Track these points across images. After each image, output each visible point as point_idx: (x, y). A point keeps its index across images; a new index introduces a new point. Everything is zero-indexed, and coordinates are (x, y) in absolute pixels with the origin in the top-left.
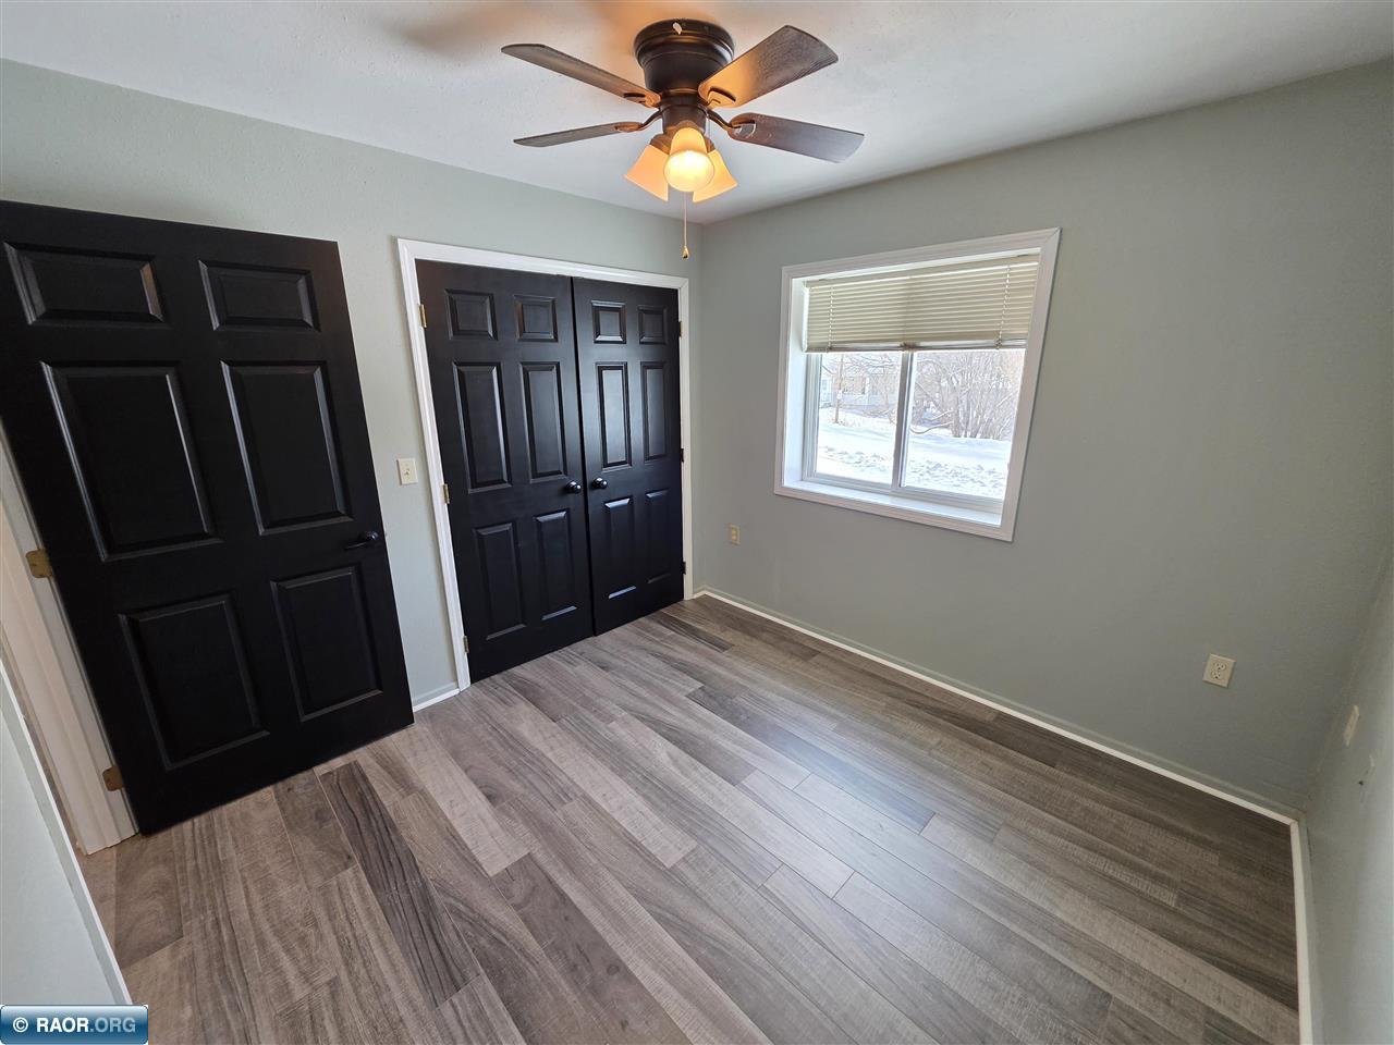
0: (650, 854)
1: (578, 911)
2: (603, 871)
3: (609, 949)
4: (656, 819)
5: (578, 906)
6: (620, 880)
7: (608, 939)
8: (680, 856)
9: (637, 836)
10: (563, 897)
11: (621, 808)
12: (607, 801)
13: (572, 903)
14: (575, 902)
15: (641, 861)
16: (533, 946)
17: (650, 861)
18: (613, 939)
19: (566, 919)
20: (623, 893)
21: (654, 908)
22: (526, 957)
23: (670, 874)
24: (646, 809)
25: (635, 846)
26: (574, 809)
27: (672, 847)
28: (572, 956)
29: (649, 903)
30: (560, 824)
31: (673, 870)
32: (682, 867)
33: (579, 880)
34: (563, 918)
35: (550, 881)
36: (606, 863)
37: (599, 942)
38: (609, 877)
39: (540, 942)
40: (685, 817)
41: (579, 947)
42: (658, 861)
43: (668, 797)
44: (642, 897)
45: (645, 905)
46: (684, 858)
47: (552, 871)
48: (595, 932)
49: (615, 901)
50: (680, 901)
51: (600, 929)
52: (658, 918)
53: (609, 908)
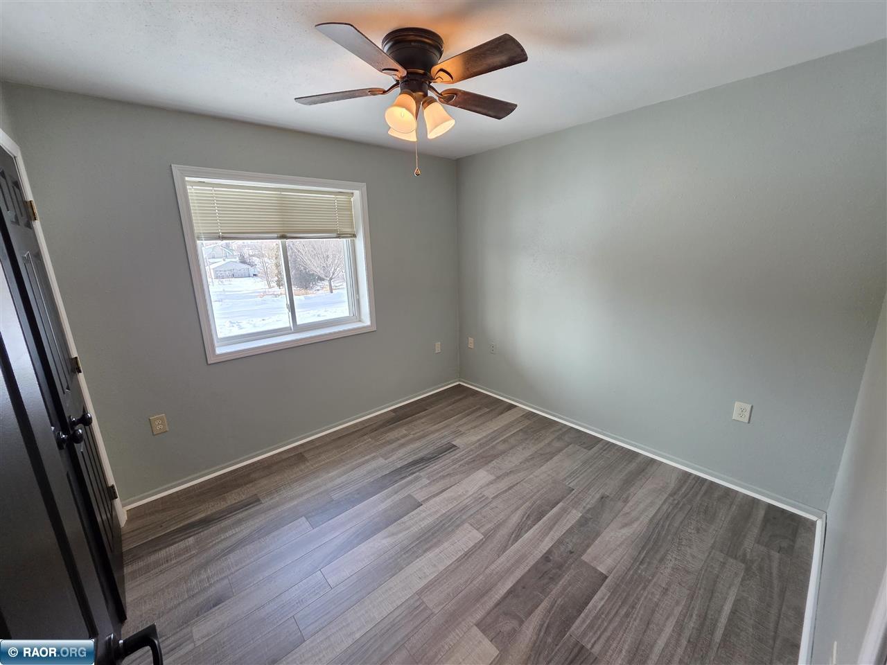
0: (474, 546)
1: (518, 582)
2: (488, 571)
3: (537, 563)
4: (446, 544)
5: (514, 582)
6: (495, 561)
7: (532, 563)
8: (475, 531)
9: (460, 554)
10: (510, 592)
11: (435, 566)
12: (428, 576)
13: (514, 586)
14: (511, 585)
15: (480, 550)
16: (545, 604)
17: (479, 546)
18: (531, 561)
19: (524, 588)
20: (502, 559)
21: (510, 542)
22: (553, 607)
23: (488, 536)
24: (437, 550)
25: (467, 555)
26: (431, 600)
27: (469, 536)
28: (546, 581)
29: (507, 546)
30: (448, 607)
31: (485, 534)
32: (483, 530)
33: (496, 584)
34: (524, 590)
35: (498, 604)
36: (482, 570)
37: (535, 567)
38: (493, 567)
39: (542, 601)
40: (446, 529)
41: (540, 578)
42: (479, 542)
43: (428, 538)
44: (505, 548)
45: (508, 547)
46: (477, 530)
47: (491, 604)
48: (529, 570)
49: (508, 561)
50: (504, 532)
51: (527, 569)
52: (516, 540)
53: (513, 565)
